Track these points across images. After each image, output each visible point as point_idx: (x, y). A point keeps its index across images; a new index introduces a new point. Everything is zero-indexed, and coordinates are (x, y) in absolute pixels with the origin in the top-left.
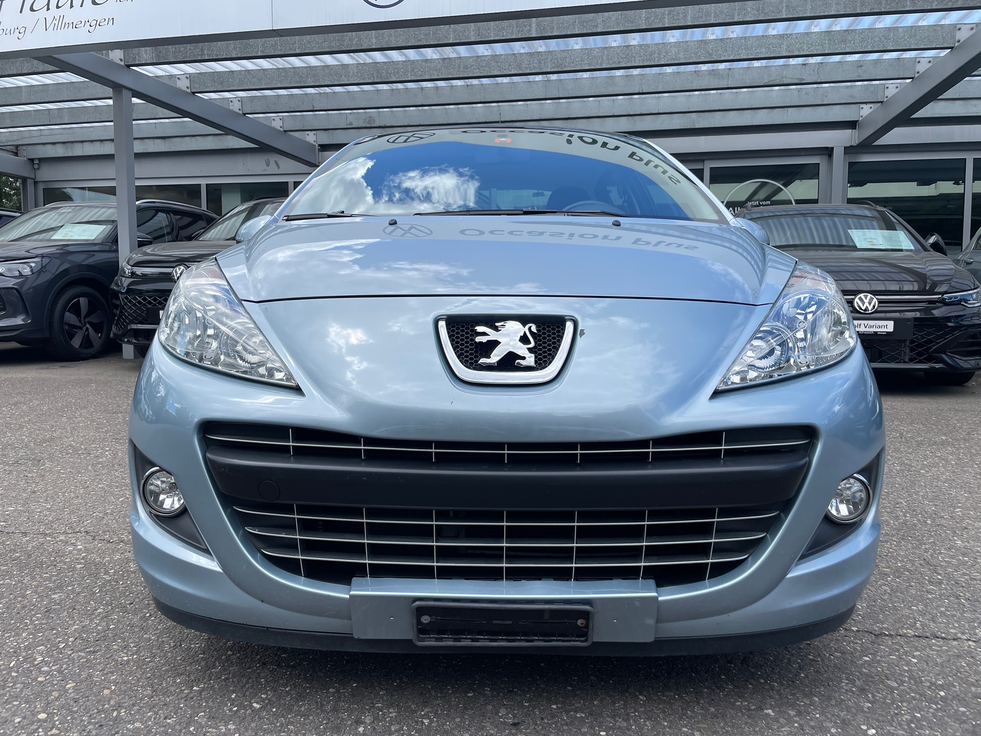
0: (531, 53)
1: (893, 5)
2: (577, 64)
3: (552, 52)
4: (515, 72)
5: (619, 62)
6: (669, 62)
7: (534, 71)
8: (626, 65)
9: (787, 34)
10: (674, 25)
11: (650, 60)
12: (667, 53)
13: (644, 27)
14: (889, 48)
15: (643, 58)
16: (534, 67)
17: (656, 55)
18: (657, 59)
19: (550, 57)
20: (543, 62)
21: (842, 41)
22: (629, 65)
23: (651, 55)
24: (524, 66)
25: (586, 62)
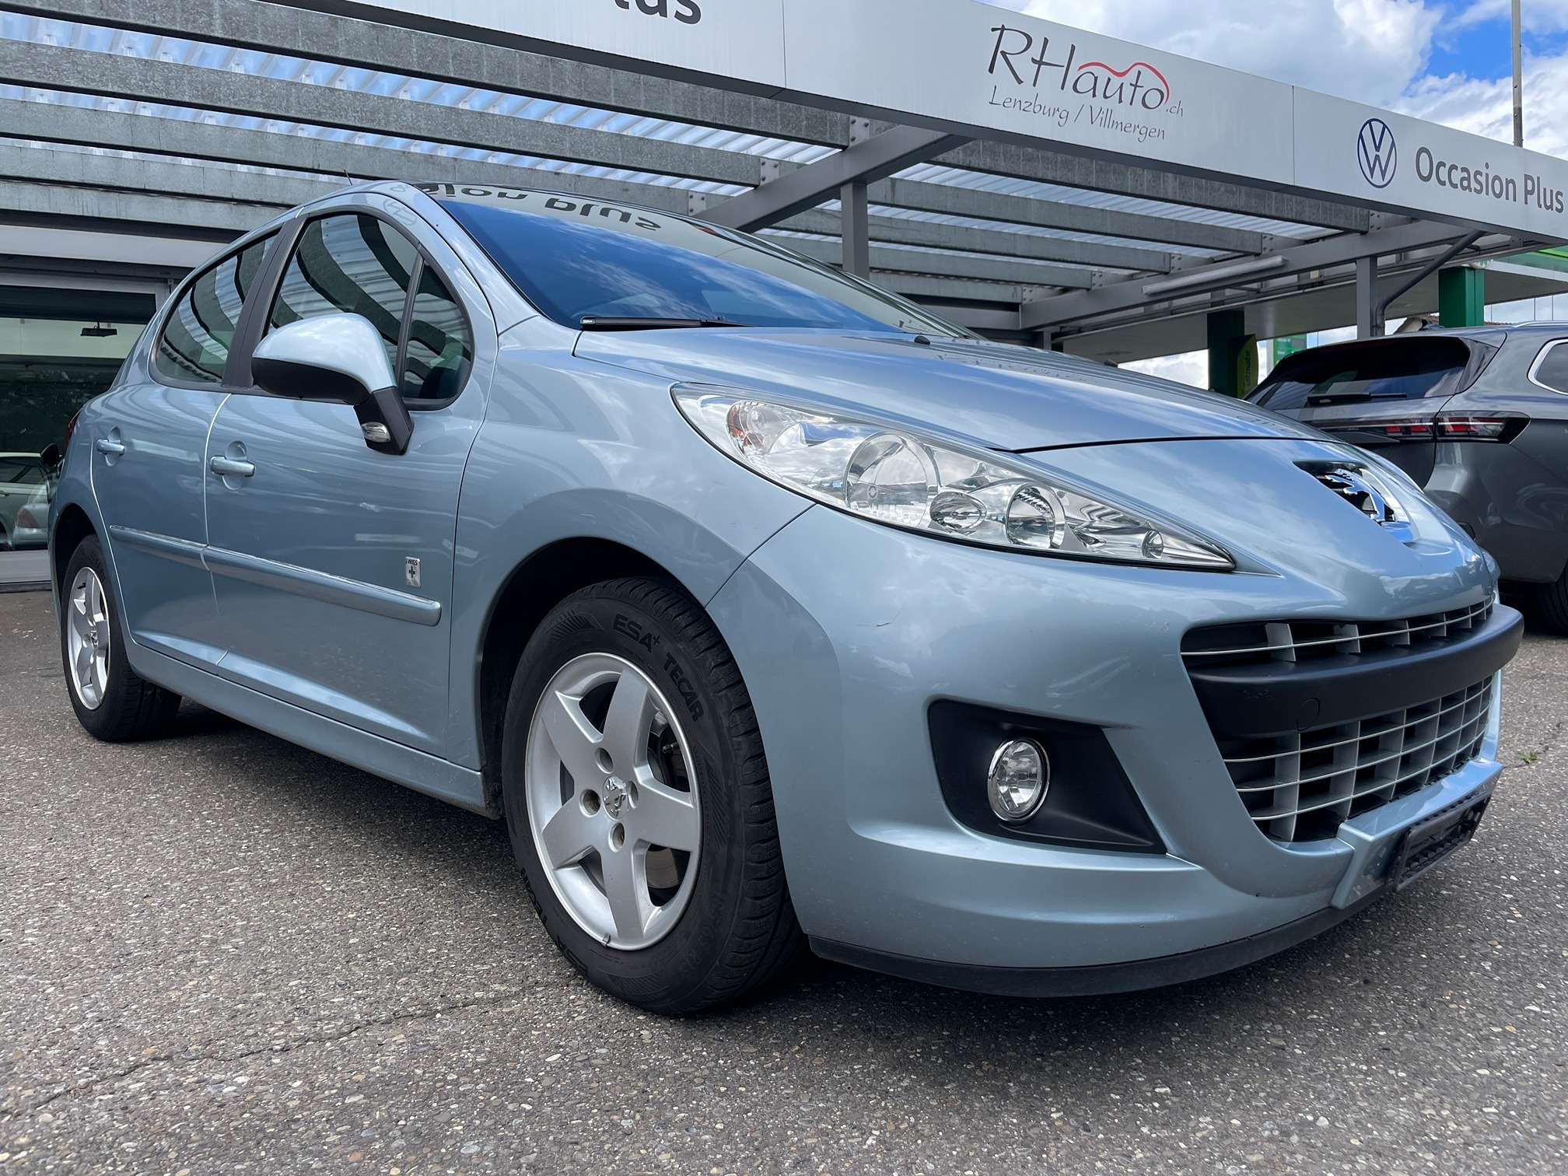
0: (146, 61)
1: (737, 118)
2: (242, 101)
3: (191, 68)
4: (116, 89)
5: (320, 114)
6: (404, 131)
7: (155, 96)
8: (332, 121)
9: (569, 127)
10: (463, 77)
11: (373, 121)
12: (399, 116)
13: (416, 69)
14: (691, 173)
15: (359, 114)
16: (155, 87)
17: (381, 115)
18: (383, 122)
19: (187, 77)
20: (173, 82)
21: (638, 152)
22: (337, 121)
23: (373, 113)
24: (133, 81)
25: (259, 99)
